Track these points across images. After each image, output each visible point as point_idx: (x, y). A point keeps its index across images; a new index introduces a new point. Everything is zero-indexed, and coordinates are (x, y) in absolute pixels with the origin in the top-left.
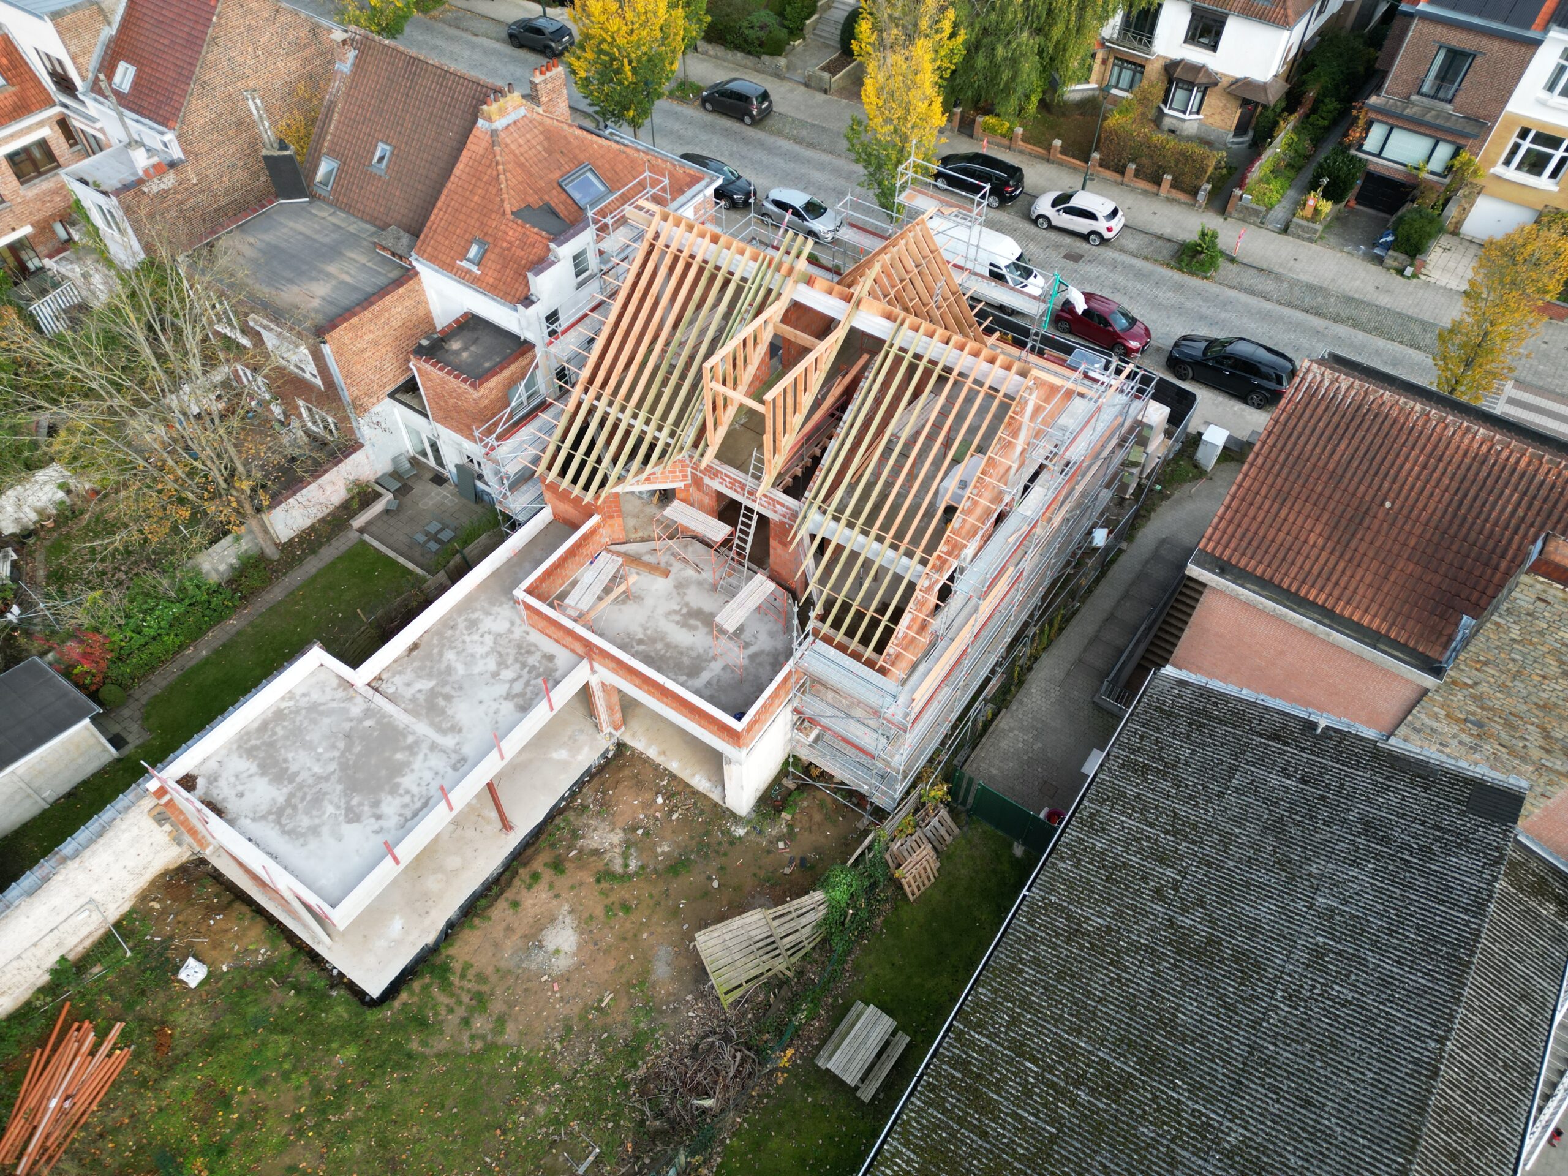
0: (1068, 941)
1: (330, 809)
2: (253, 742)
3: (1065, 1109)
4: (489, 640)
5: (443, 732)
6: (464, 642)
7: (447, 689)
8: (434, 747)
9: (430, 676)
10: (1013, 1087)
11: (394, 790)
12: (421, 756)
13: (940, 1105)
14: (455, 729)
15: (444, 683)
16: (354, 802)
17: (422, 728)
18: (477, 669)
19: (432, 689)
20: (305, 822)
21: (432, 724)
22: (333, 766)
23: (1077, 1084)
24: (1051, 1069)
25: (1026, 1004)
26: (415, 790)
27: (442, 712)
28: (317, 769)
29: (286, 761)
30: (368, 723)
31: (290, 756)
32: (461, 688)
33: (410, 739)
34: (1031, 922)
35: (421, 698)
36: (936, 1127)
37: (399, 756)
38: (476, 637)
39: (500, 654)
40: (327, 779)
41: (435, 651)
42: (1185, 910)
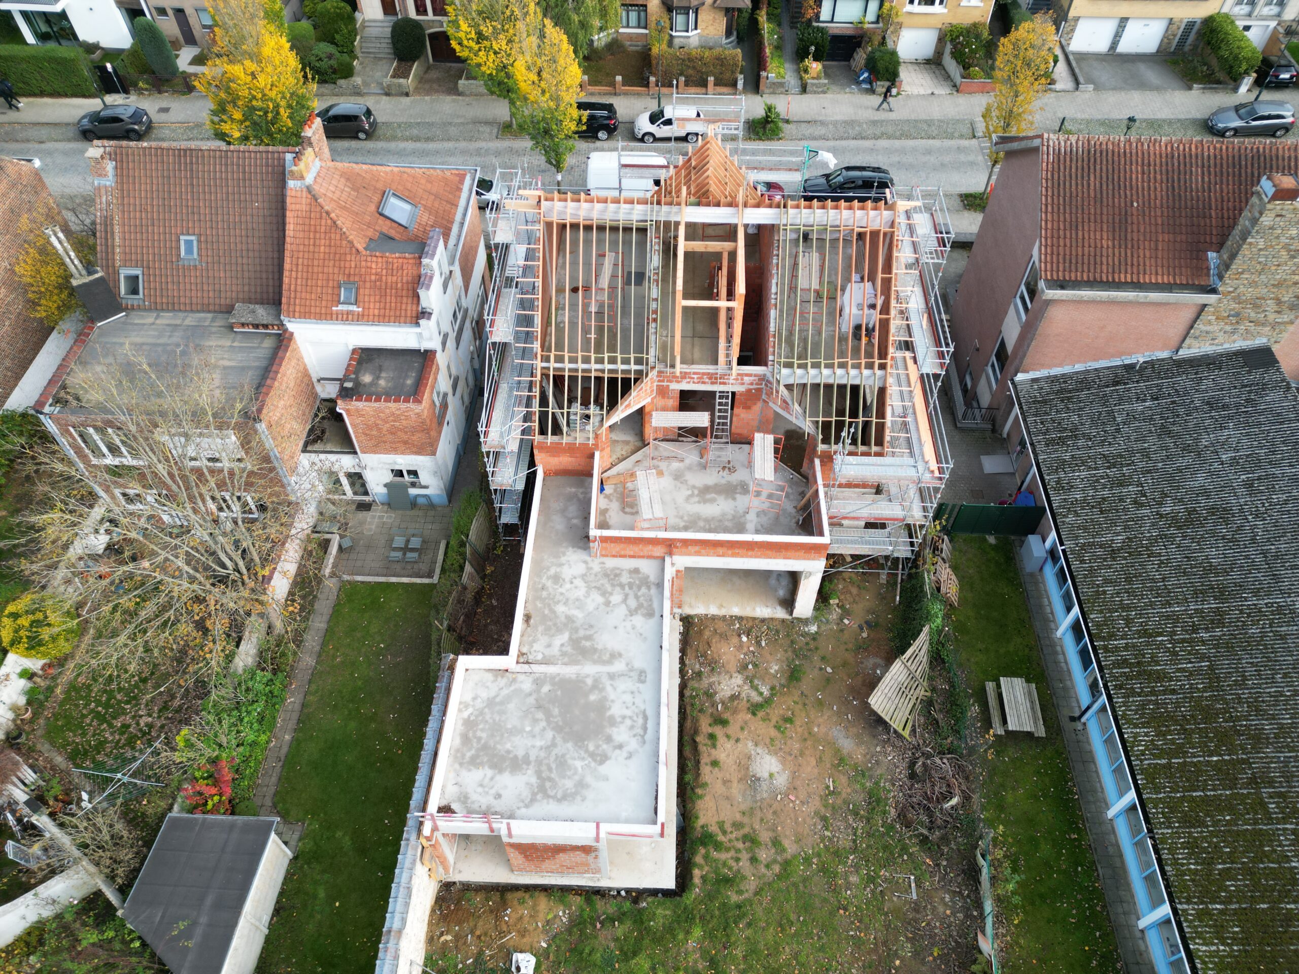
0: (1114, 559)
1: (578, 764)
2: (469, 754)
3: (1202, 649)
4: (578, 582)
5: (609, 662)
6: (562, 594)
7: (581, 633)
8: (612, 676)
9: (559, 631)
10: (1162, 656)
11: (612, 722)
12: (609, 689)
13: (1132, 692)
14: (615, 656)
15: (576, 630)
16: (591, 748)
17: (589, 670)
18: (591, 607)
19: (570, 639)
20: (569, 784)
21: (595, 662)
22: (550, 734)
23: (1195, 630)
24: (1174, 633)
25: (1127, 608)
26: (628, 713)
27: (595, 650)
28: (539, 743)
29: (508, 752)
30: (546, 689)
31: (508, 746)
32: (591, 626)
33: (589, 681)
34: (1082, 562)
35: (568, 649)
36: (1143, 706)
37: (593, 697)
38: (568, 586)
39: (598, 589)
40: (554, 745)
41: (546, 612)
42: (1160, 504)
